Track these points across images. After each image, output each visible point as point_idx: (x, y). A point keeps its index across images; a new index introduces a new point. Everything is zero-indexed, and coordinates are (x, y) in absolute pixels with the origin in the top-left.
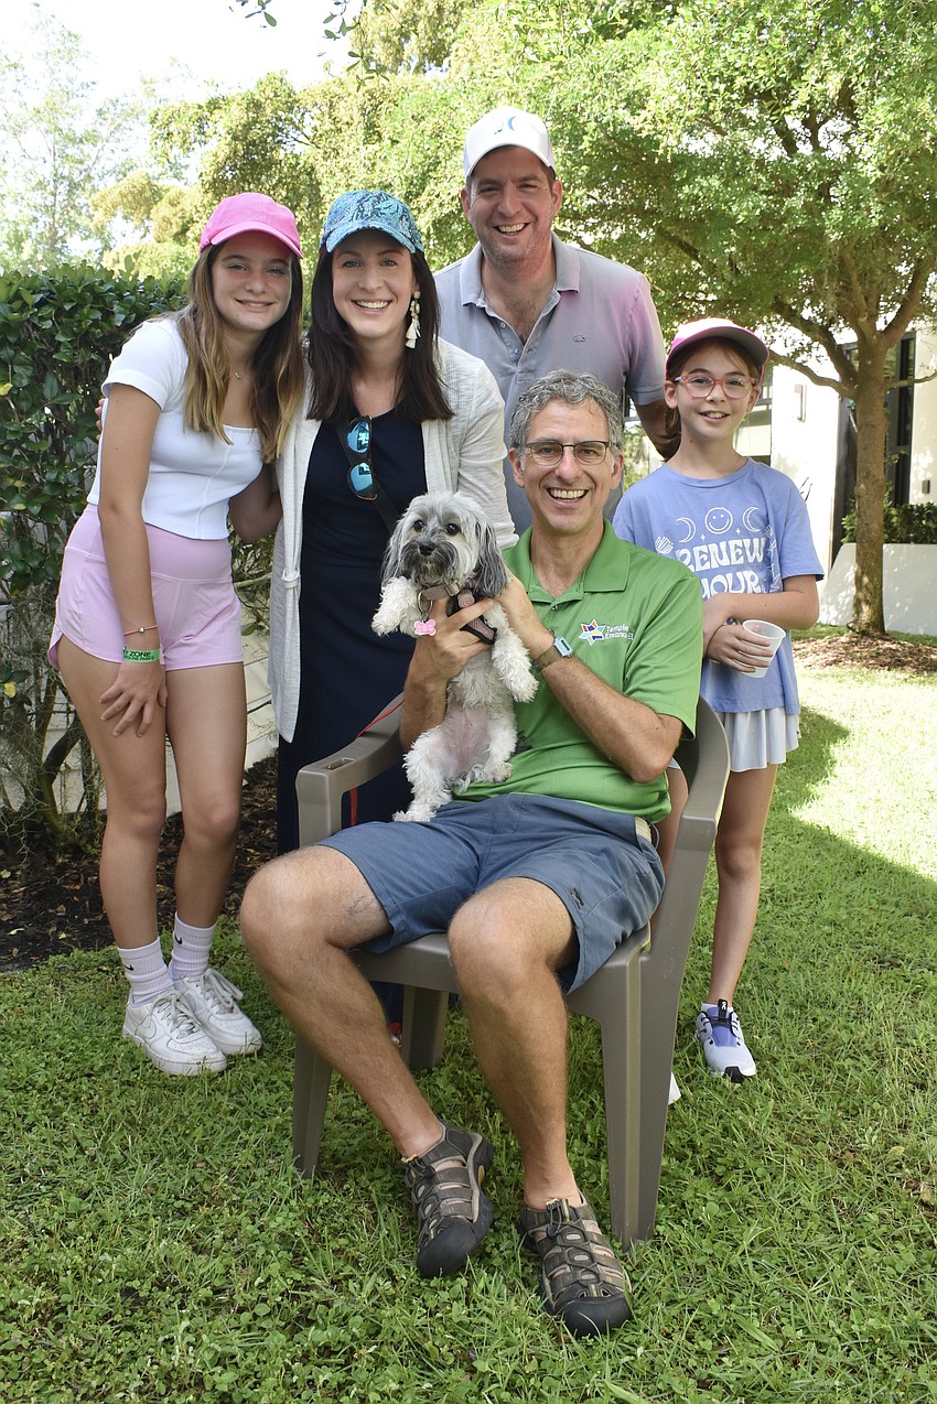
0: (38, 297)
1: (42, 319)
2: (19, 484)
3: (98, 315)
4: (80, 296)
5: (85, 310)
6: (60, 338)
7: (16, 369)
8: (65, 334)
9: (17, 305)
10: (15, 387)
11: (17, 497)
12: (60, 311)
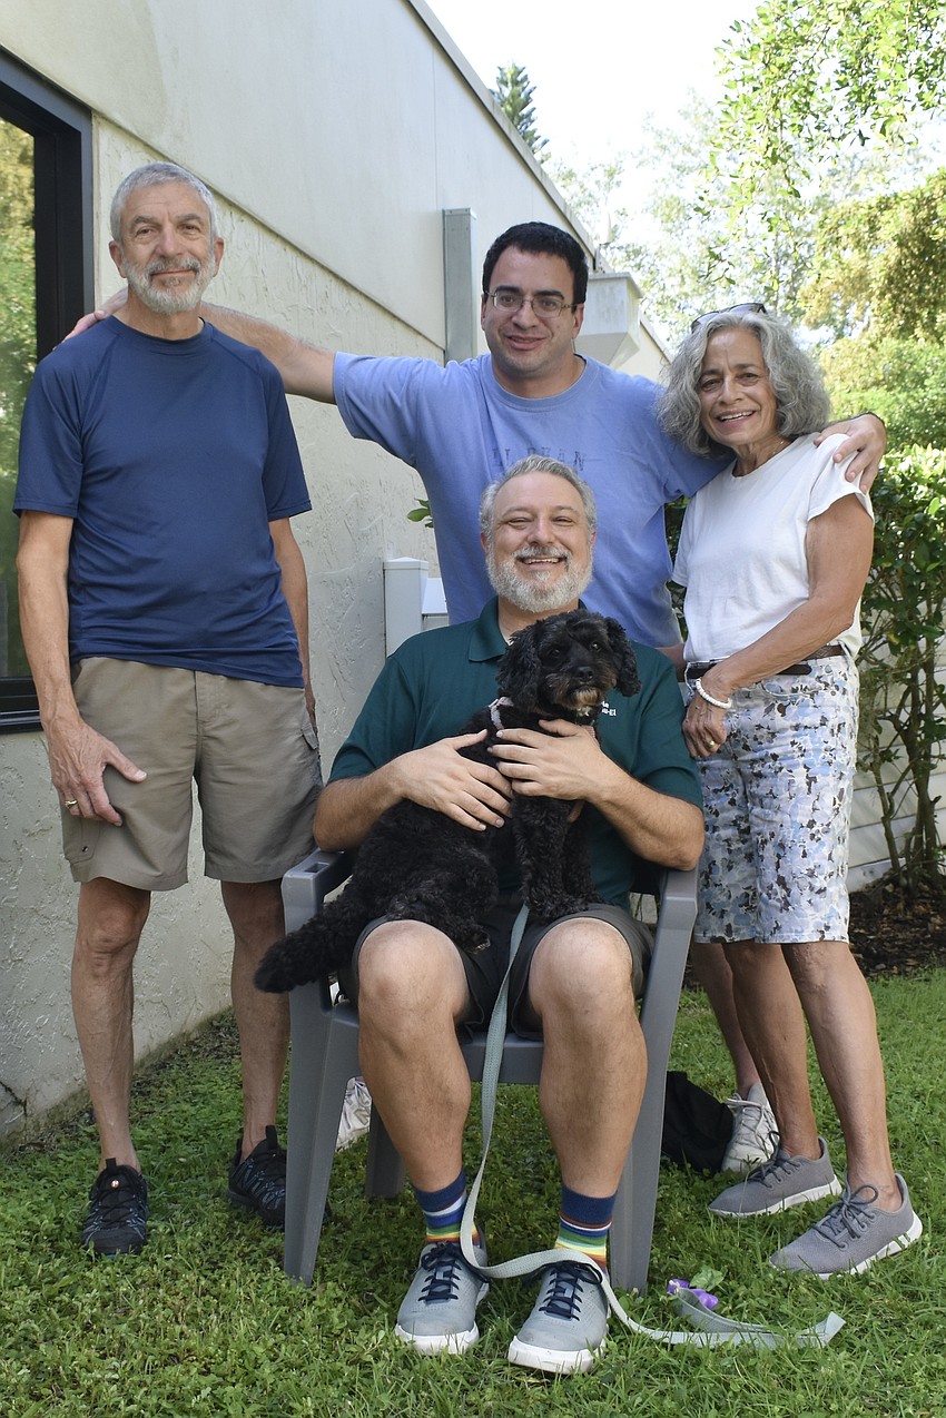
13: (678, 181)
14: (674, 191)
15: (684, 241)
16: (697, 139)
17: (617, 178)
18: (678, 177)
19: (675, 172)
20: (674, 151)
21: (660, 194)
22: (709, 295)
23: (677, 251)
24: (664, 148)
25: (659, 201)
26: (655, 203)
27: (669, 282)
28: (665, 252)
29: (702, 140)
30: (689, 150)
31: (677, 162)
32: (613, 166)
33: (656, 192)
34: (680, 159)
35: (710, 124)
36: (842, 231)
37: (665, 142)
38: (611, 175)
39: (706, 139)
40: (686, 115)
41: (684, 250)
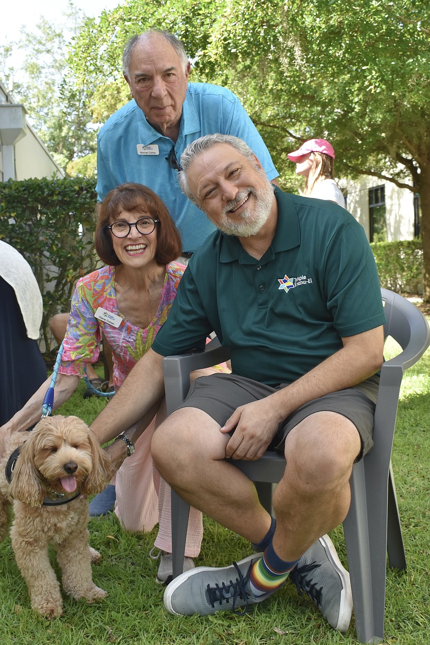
0: (23, 188)
1: (25, 194)
2: (19, 241)
3: (40, 193)
4: (35, 188)
5: (36, 192)
6: (29, 200)
7: (18, 209)
8: (31, 198)
9: (17, 191)
10: (17, 214)
11: (18, 245)
12: (29, 192)
13: (36, 56)
14: (34, 60)
15: (39, 83)
16: (44, 39)
17: (10, 53)
18: (36, 54)
19: (35, 52)
20: (34, 43)
21: (29, 62)
22: (50, 107)
23: (36, 87)
24: (30, 41)
25: (28, 65)
26: (26, 65)
27: (32, 100)
28: (31, 87)
29: (46, 40)
30: (41, 43)
31: (36, 48)
32: (8, 46)
33: (27, 60)
34: (37, 47)
35: (50, 33)
36: (106, 93)
37: (31, 39)
38: (7, 50)
39: (48, 39)
40: (39, 27)
41: (39, 87)
